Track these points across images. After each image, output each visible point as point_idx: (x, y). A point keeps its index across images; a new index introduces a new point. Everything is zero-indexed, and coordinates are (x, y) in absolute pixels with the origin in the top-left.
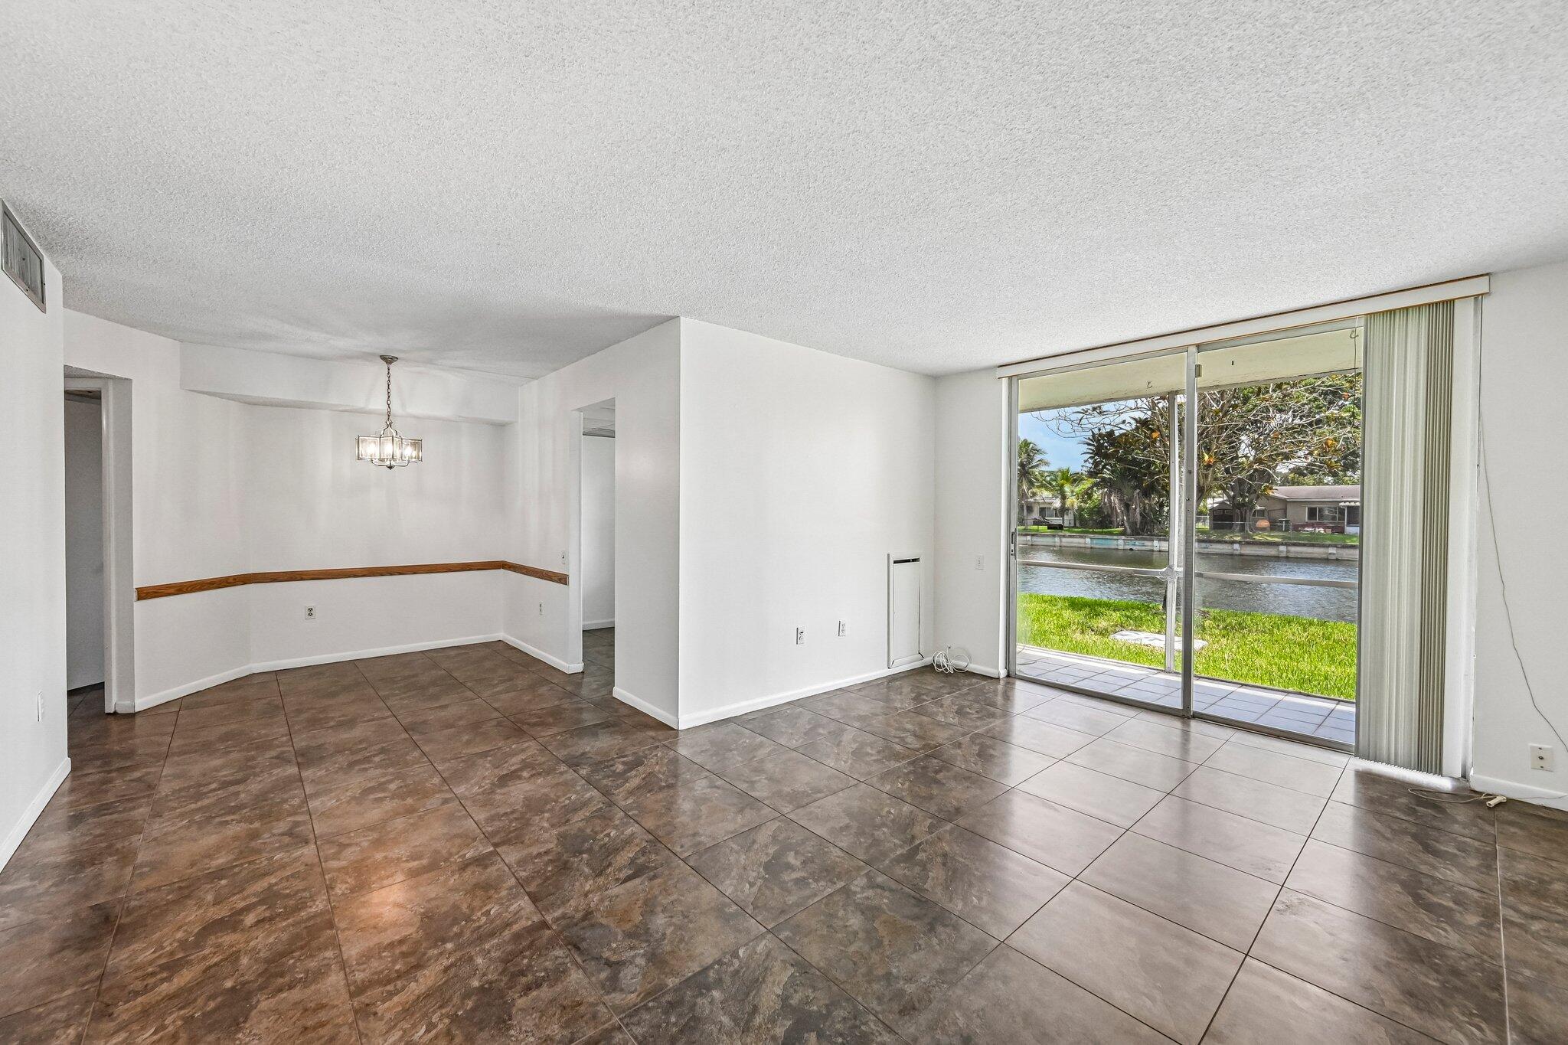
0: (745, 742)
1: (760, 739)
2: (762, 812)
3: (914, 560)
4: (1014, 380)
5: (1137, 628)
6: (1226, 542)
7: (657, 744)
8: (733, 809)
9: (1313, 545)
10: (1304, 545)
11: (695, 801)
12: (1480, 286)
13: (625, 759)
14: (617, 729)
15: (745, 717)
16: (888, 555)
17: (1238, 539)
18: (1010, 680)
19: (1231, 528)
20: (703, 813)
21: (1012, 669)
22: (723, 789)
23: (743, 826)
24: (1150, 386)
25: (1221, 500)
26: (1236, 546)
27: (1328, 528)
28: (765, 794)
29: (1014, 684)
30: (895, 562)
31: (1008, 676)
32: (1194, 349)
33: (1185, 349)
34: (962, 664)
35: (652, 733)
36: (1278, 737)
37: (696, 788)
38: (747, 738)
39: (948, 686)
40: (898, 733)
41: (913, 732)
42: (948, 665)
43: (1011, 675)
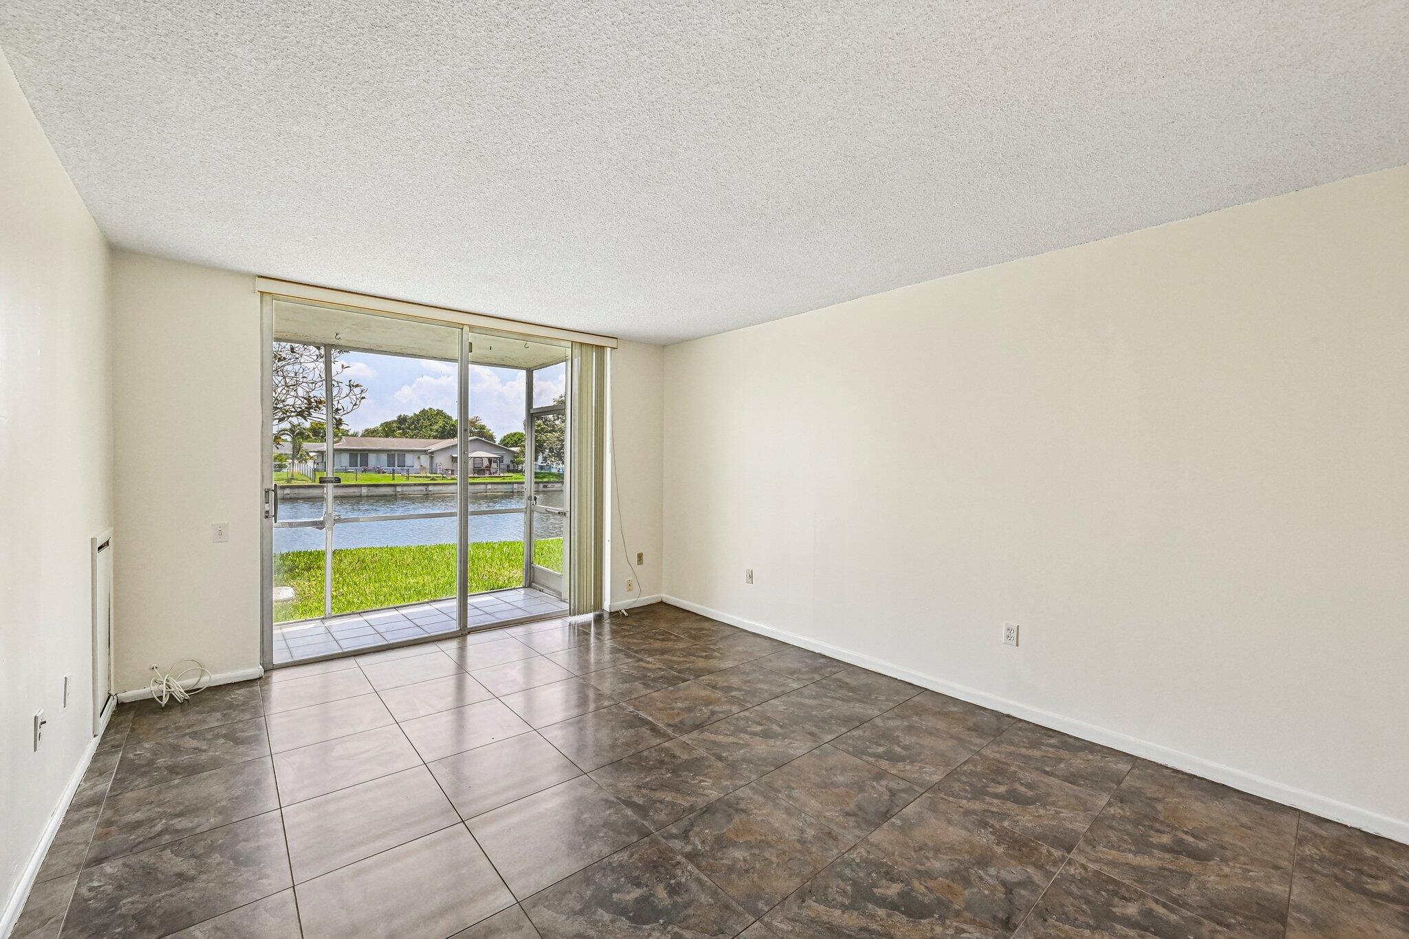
12: (613, 343)
21: (267, 659)
24: (338, 337)
29: (271, 678)
31: (265, 671)
32: (466, 329)
33: (461, 326)
39: (228, 711)
40: (140, 831)
41: (162, 815)
42: (179, 688)
43: (269, 668)
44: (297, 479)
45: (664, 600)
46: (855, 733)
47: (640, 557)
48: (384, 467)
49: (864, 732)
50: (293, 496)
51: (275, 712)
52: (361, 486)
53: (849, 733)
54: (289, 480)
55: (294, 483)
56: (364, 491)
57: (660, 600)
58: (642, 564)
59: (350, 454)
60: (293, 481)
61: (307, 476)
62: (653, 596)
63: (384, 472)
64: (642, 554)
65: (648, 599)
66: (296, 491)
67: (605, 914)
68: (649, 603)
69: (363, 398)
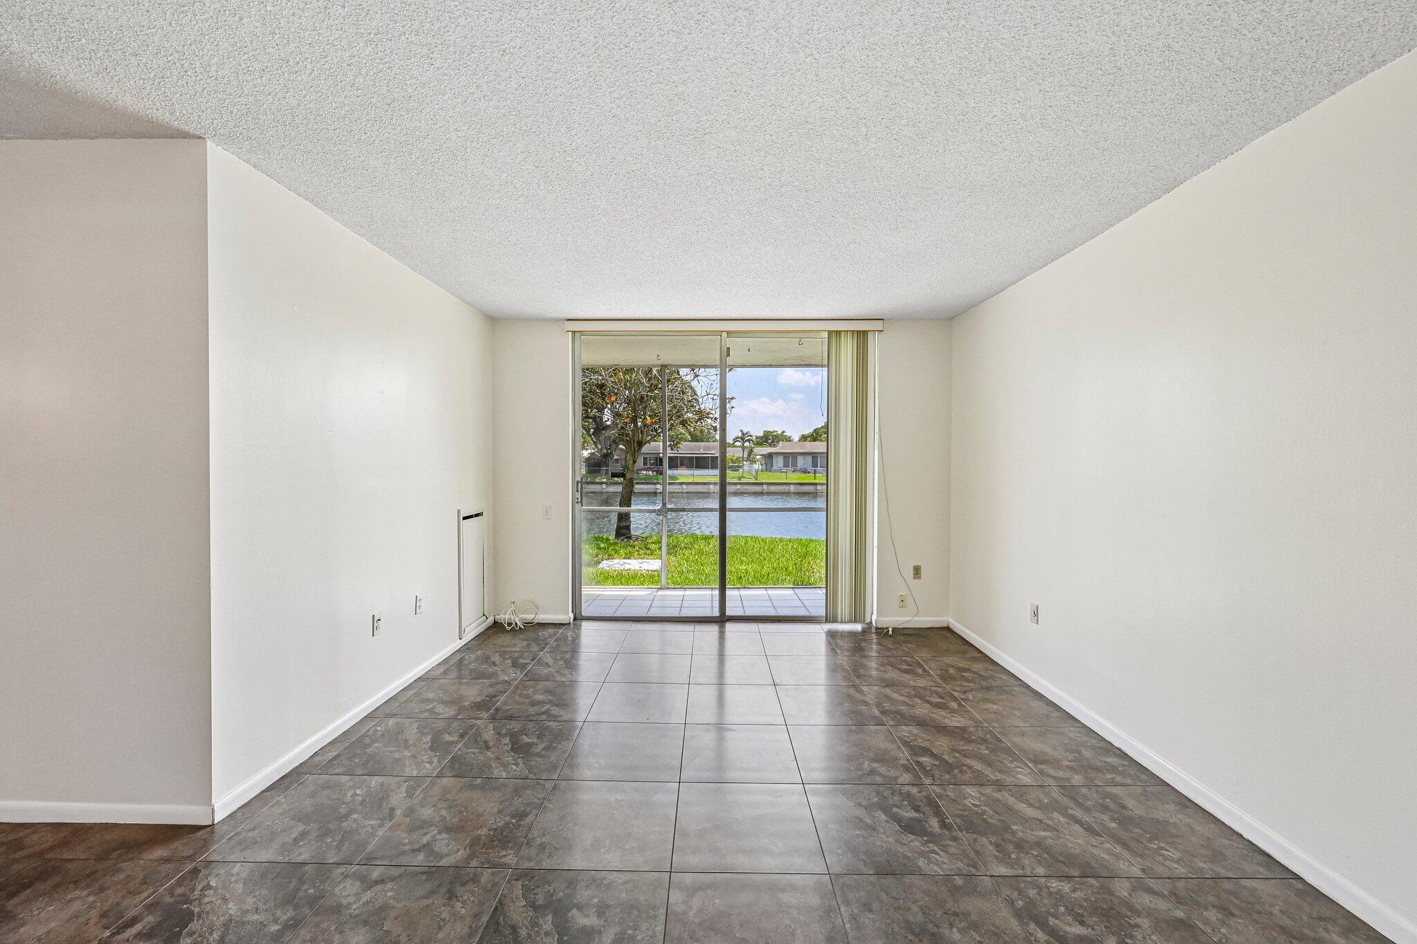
0: (356, 794)
1: (375, 781)
2: (483, 881)
3: (477, 515)
4: (577, 335)
5: (610, 557)
6: (598, 483)
7: (189, 867)
8: (438, 900)
9: (648, 483)
10: (643, 483)
11: (365, 923)
13: (138, 927)
14: (57, 879)
15: (317, 759)
16: (459, 511)
17: (605, 480)
18: (578, 622)
19: (599, 472)
20: (395, 934)
21: (578, 611)
22: (393, 879)
23: (476, 916)
25: (593, 451)
26: (604, 486)
27: (655, 471)
28: (461, 854)
29: (580, 625)
30: (465, 518)
31: (575, 619)
32: (724, 335)
34: (529, 617)
35: (159, 853)
36: (779, 621)
37: (344, 902)
38: (355, 789)
39: (533, 642)
40: (536, 708)
41: (550, 702)
42: (518, 620)
43: (578, 618)
44: (746, 478)
45: (951, 627)
46: (1055, 885)
47: (917, 571)
48: (810, 468)
49: (1074, 891)
50: (742, 491)
51: (585, 651)
52: (761, 484)
53: (1043, 880)
54: (740, 479)
55: (743, 480)
56: (792, 488)
57: (945, 625)
58: (920, 578)
59: (784, 457)
60: (742, 479)
61: (752, 475)
62: (939, 619)
63: (809, 472)
64: (920, 566)
65: (929, 621)
66: (745, 487)
67: (550, 923)
68: (929, 625)
69: (733, 407)
